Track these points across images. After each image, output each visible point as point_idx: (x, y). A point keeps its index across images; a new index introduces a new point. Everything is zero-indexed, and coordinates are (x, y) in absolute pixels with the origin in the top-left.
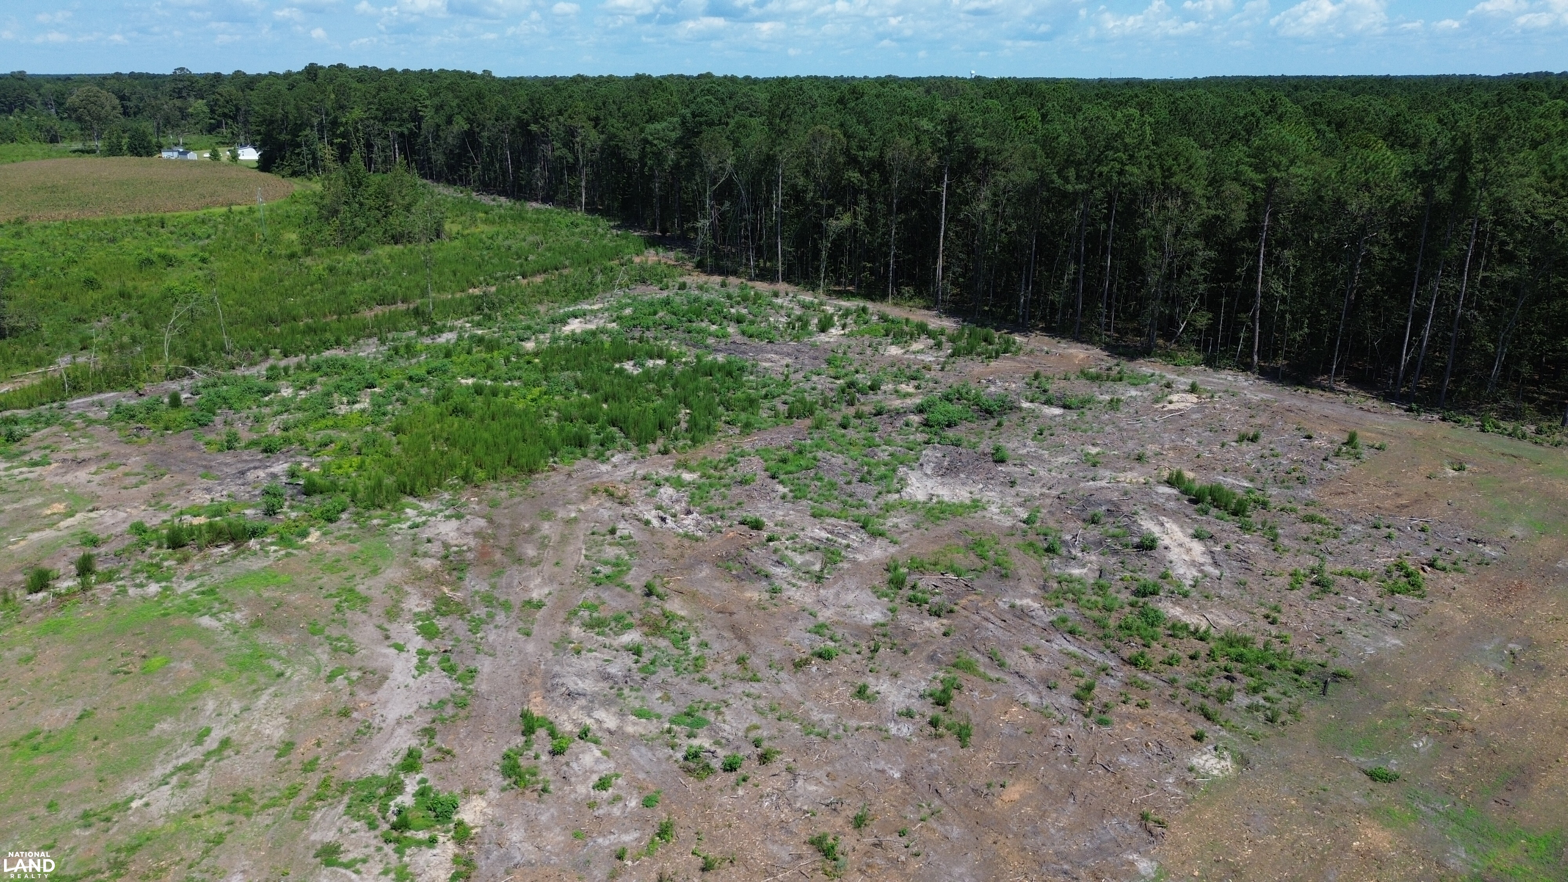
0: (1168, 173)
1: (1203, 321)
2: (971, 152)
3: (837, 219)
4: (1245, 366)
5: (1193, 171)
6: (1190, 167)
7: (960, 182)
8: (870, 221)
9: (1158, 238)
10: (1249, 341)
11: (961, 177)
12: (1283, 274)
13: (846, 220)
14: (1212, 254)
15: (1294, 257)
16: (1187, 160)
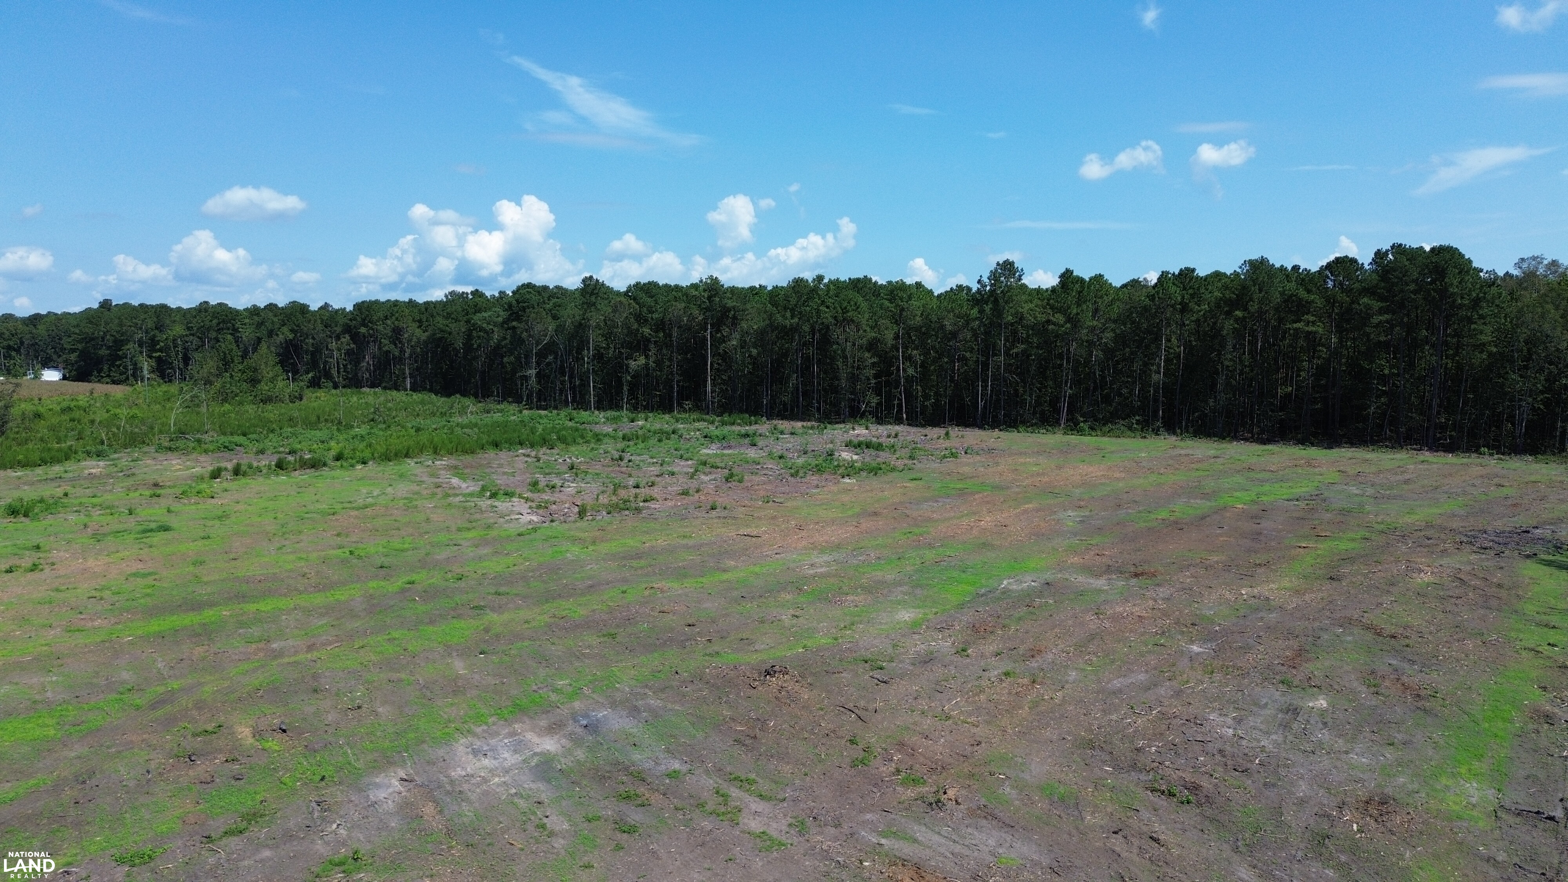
0: (845, 311)
1: (875, 400)
2: (726, 310)
3: (635, 360)
4: (899, 421)
5: (859, 310)
6: (858, 308)
7: (719, 331)
8: (659, 363)
9: (844, 351)
10: (900, 406)
11: (719, 326)
12: (914, 364)
13: (642, 360)
14: (875, 360)
15: (920, 355)
16: (856, 304)
